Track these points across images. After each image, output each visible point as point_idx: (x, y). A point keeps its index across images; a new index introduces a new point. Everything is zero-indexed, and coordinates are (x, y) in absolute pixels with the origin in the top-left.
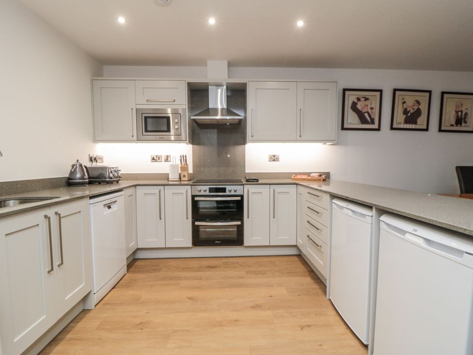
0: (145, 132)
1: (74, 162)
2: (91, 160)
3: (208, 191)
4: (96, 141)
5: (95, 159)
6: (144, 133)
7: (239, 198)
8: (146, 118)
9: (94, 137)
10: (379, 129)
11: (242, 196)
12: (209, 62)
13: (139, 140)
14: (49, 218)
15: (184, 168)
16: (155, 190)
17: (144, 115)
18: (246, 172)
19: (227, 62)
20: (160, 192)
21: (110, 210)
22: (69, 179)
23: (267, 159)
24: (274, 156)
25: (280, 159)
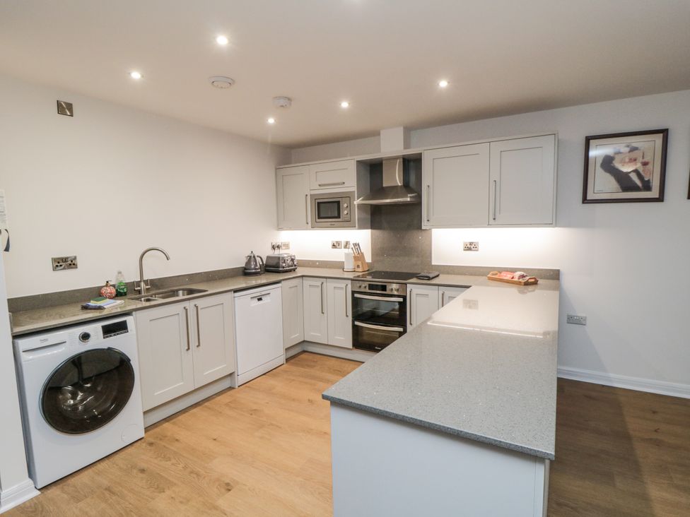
0: (319, 218)
1: (249, 254)
2: (273, 247)
3: (367, 287)
4: (280, 228)
5: (278, 247)
6: (318, 220)
7: (401, 300)
8: (318, 203)
9: (278, 225)
10: (660, 199)
11: (405, 298)
12: (382, 132)
13: (313, 227)
14: (187, 310)
15: (359, 257)
16: (318, 282)
17: (317, 201)
18: (433, 264)
19: (402, 128)
20: (322, 285)
21: (261, 302)
22: (245, 269)
23: (462, 247)
24: (471, 244)
25: (480, 247)
